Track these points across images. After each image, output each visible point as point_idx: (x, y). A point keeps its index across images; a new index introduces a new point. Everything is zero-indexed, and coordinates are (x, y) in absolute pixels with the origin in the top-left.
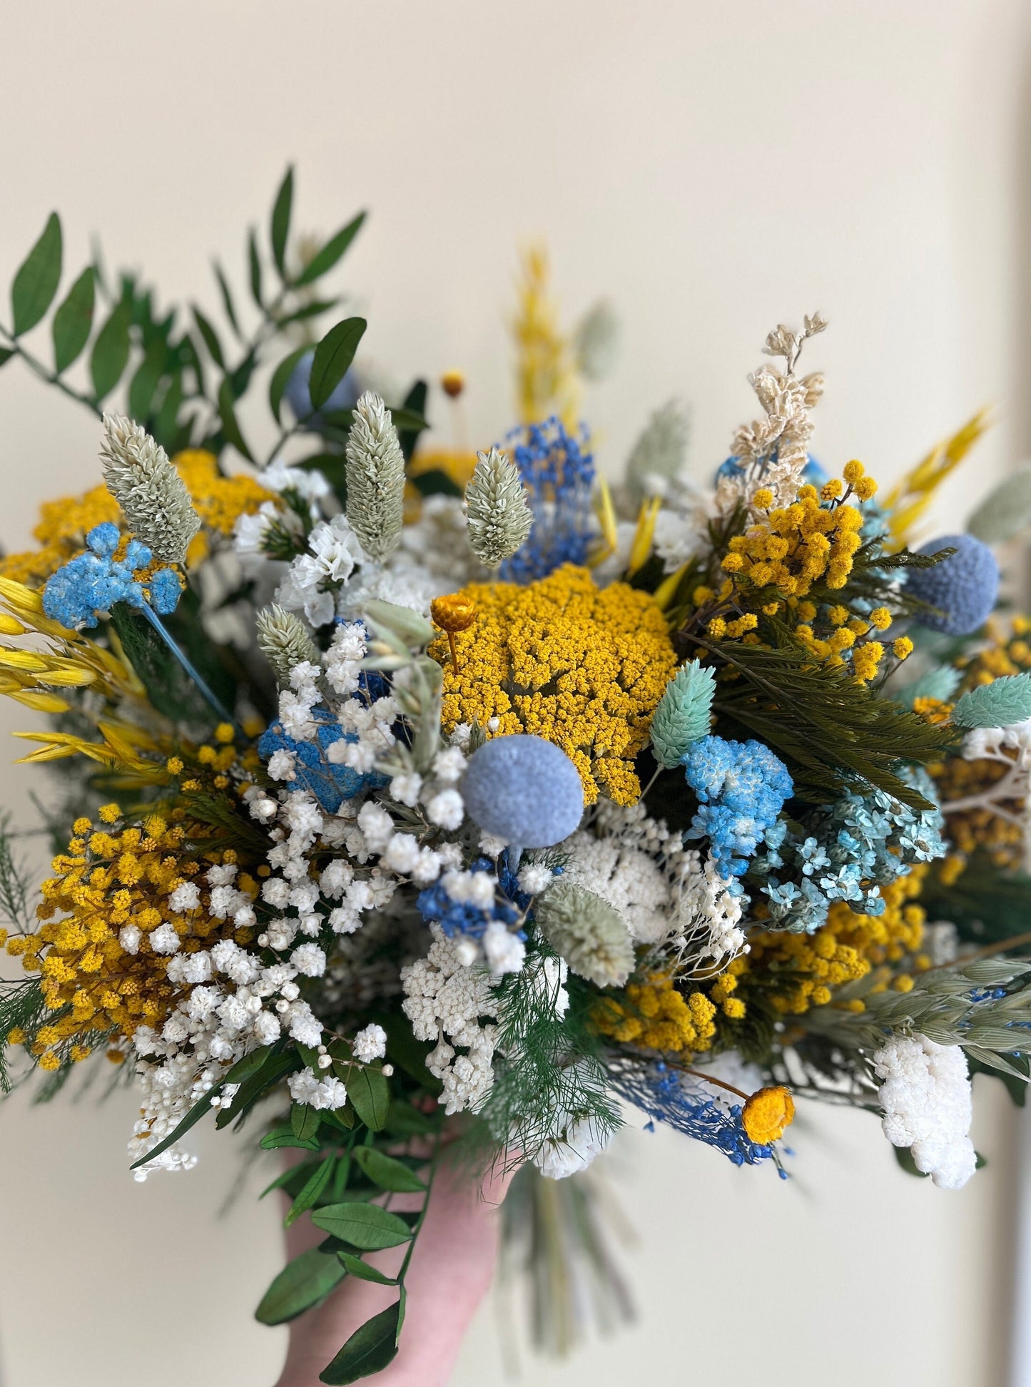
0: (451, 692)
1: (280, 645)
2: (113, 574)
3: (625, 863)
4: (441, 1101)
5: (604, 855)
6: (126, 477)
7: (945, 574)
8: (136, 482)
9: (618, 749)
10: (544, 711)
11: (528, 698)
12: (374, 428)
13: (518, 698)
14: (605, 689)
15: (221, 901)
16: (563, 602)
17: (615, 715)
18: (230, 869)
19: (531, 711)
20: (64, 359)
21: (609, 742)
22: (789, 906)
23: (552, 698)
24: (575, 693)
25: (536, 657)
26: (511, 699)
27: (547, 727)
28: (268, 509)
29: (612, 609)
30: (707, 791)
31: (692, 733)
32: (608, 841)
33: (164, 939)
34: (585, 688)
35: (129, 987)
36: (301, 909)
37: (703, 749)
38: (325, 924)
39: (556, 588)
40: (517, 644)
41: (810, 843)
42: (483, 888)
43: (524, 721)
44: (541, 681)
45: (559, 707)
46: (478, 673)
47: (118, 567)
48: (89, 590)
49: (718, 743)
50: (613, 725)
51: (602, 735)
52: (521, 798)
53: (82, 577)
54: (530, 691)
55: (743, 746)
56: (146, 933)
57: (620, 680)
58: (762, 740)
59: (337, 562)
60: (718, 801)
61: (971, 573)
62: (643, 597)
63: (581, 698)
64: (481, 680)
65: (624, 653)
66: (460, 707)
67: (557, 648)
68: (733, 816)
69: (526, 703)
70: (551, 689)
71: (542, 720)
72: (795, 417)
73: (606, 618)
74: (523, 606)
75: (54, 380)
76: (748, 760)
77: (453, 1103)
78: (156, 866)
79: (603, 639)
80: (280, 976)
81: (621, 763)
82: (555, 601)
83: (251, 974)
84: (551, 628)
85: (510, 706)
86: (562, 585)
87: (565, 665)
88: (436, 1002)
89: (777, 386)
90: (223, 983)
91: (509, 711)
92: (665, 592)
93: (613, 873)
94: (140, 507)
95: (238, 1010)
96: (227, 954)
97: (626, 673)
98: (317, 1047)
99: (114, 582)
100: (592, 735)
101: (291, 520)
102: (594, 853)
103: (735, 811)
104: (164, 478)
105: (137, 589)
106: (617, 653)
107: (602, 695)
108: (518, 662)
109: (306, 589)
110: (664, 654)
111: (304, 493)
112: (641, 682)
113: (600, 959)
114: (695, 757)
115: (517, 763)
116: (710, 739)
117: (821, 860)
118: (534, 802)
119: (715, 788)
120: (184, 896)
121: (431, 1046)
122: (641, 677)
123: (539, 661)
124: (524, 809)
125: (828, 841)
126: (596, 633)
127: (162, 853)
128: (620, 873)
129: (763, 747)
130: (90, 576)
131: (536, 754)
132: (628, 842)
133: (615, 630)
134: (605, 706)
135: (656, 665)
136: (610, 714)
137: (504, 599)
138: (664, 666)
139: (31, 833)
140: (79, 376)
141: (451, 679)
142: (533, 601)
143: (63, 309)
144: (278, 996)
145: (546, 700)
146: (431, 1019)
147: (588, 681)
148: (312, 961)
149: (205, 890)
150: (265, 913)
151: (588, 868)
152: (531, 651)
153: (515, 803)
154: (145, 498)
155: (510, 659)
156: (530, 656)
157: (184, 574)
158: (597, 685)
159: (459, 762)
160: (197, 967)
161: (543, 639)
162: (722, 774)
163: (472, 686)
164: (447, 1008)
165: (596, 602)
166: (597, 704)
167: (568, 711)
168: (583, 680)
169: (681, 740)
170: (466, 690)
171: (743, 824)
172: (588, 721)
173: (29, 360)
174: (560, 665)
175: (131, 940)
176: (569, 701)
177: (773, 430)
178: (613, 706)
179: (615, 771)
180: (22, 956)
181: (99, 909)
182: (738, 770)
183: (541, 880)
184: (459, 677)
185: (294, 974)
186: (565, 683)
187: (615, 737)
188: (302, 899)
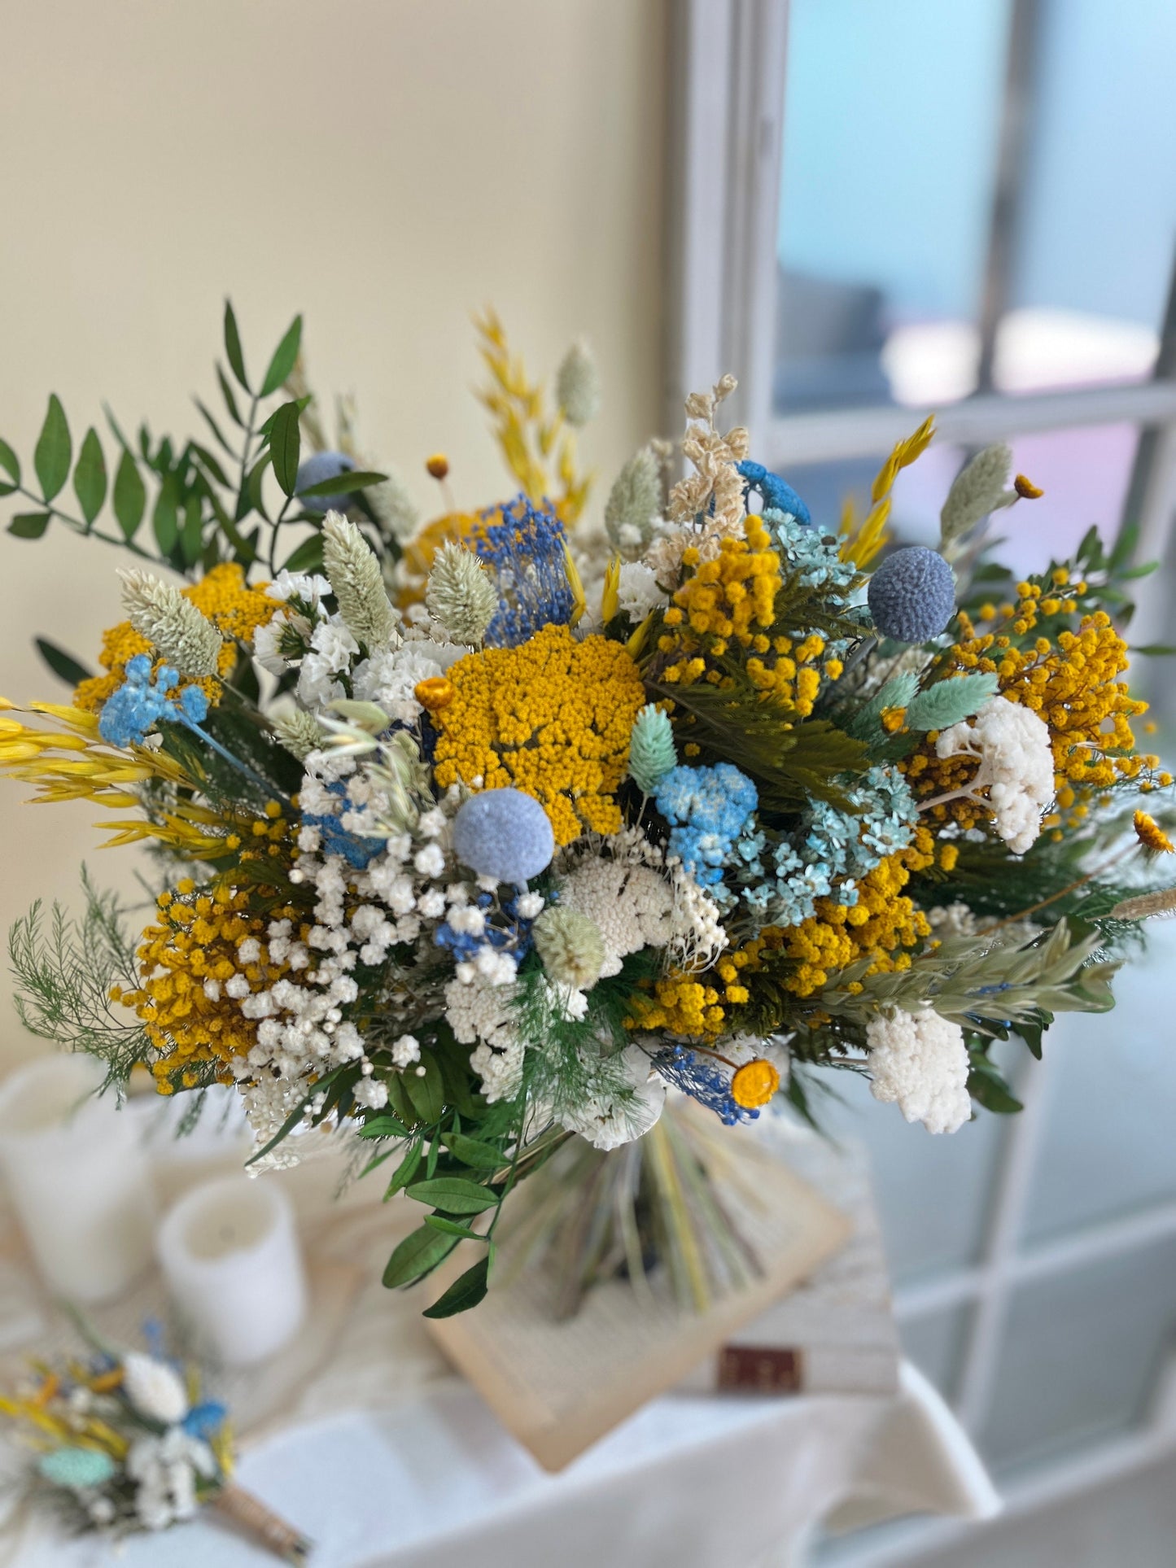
0: (449, 758)
1: (295, 737)
2: (148, 698)
3: (632, 880)
4: (482, 1091)
5: (613, 875)
6: (146, 618)
8: (155, 619)
9: (593, 789)
10: (528, 764)
11: (515, 754)
12: (342, 541)
13: (506, 755)
14: (579, 737)
15: (277, 950)
16: (541, 662)
17: (589, 758)
18: (286, 924)
19: (517, 765)
20: (91, 511)
21: (583, 784)
22: (765, 905)
23: (534, 751)
24: (555, 743)
25: (517, 717)
26: (500, 757)
27: (530, 779)
28: (279, 617)
29: (587, 661)
30: (675, 815)
31: (658, 767)
32: (618, 862)
33: (237, 987)
34: (562, 738)
35: (215, 1025)
36: (336, 949)
37: (669, 780)
38: (359, 960)
39: (536, 649)
40: (500, 708)
41: (784, 848)
42: (475, 919)
43: (512, 775)
44: (522, 739)
45: (541, 759)
46: (470, 737)
47: (152, 692)
48: (130, 716)
49: (686, 772)
50: (586, 768)
51: (577, 778)
52: (492, 844)
53: (124, 705)
54: (516, 748)
55: (710, 770)
56: (224, 982)
57: (594, 727)
58: (733, 763)
59: (336, 655)
60: (683, 824)
62: (614, 645)
63: (558, 747)
64: (473, 744)
65: (594, 701)
66: (457, 770)
67: (534, 707)
68: (698, 835)
69: (512, 758)
70: (533, 743)
71: (527, 772)
73: (582, 670)
74: (508, 670)
75: (87, 530)
76: (712, 783)
77: (492, 1092)
78: (226, 924)
79: (576, 691)
80: (324, 1004)
81: (598, 799)
82: (534, 662)
83: (304, 1004)
84: (529, 688)
85: (498, 762)
86: (540, 646)
87: (541, 720)
88: (470, 1013)
90: (283, 1016)
91: (499, 767)
92: (635, 640)
93: (622, 891)
94: (164, 639)
95: (294, 1036)
96: (284, 991)
97: (597, 719)
98: (360, 1058)
99: (149, 705)
100: (568, 779)
101: (300, 621)
102: (604, 875)
103: (700, 828)
104: (179, 611)
105: (170, 707)
106: (588, 703)
107: (576, 742)
108: (502, 724)
109: (319, 681)
110: (632, 696)
111: (306, 597)
112: (611, 725)
113: (571, 968)
114: (663, 788)
115: (489, 815)
116: (677, 770)
117: (794, 862)
118: (503, 846)
119: (683, 813)
120: (248, 950)
121: (472, 1048)
122: (612, 721)
123: (519, 720)
124: (497, 853)
125: (799, 847)
126: (570, 686)
127: (230, 914)
128: (627, 888)
129: (732, 769)
130: (130, 704)
131: (504, 805)
132: (633, 861)
133: (590, 679)
134: (580, 753)
135: (625, 708)
136: (584, 759)
137: (494, 665)
138: (631, 707)
139: (139, 907)
141: (447, 746)
142: (517, 664)
143: (80, 469)
144: (324, 1021)
145: (529, 754)
146: (467, 1026)
147: (564, 732)
148: (348, 991)
149: (265, 941)
150: (318, 956)
151: (599, 888)
152: (513, 713)
153: (489, 849)
154: (166, 631)
155: (495, 720)
156: (512, 718)
157: (218, 681)
158: (572, 735)
159: (439, 820)
160: (260, 1006)
161: (522, 700)
162: (687, 799)
163: (466, 750)
164: (479, 1016)
165: (573, 656)
166: (573, 751)
167: (548, 762)
168: (559, 732)
169: (651, 774)
170: (461, 755)
171: (707, 840)
172: (565, 768)
173: (65, 518)
174: (537, 721)
175: (211, 991)
176: (548, 751)
178: (586, 751)
179: (594, 807)
180: (135, 1007)
181: (182, 967)
182: (704, 793)
183: (534, 907)
184: (455, 744)
185: (336, 1002)
186: (544, 737)
187: (590, 778)
188: (338, 941)
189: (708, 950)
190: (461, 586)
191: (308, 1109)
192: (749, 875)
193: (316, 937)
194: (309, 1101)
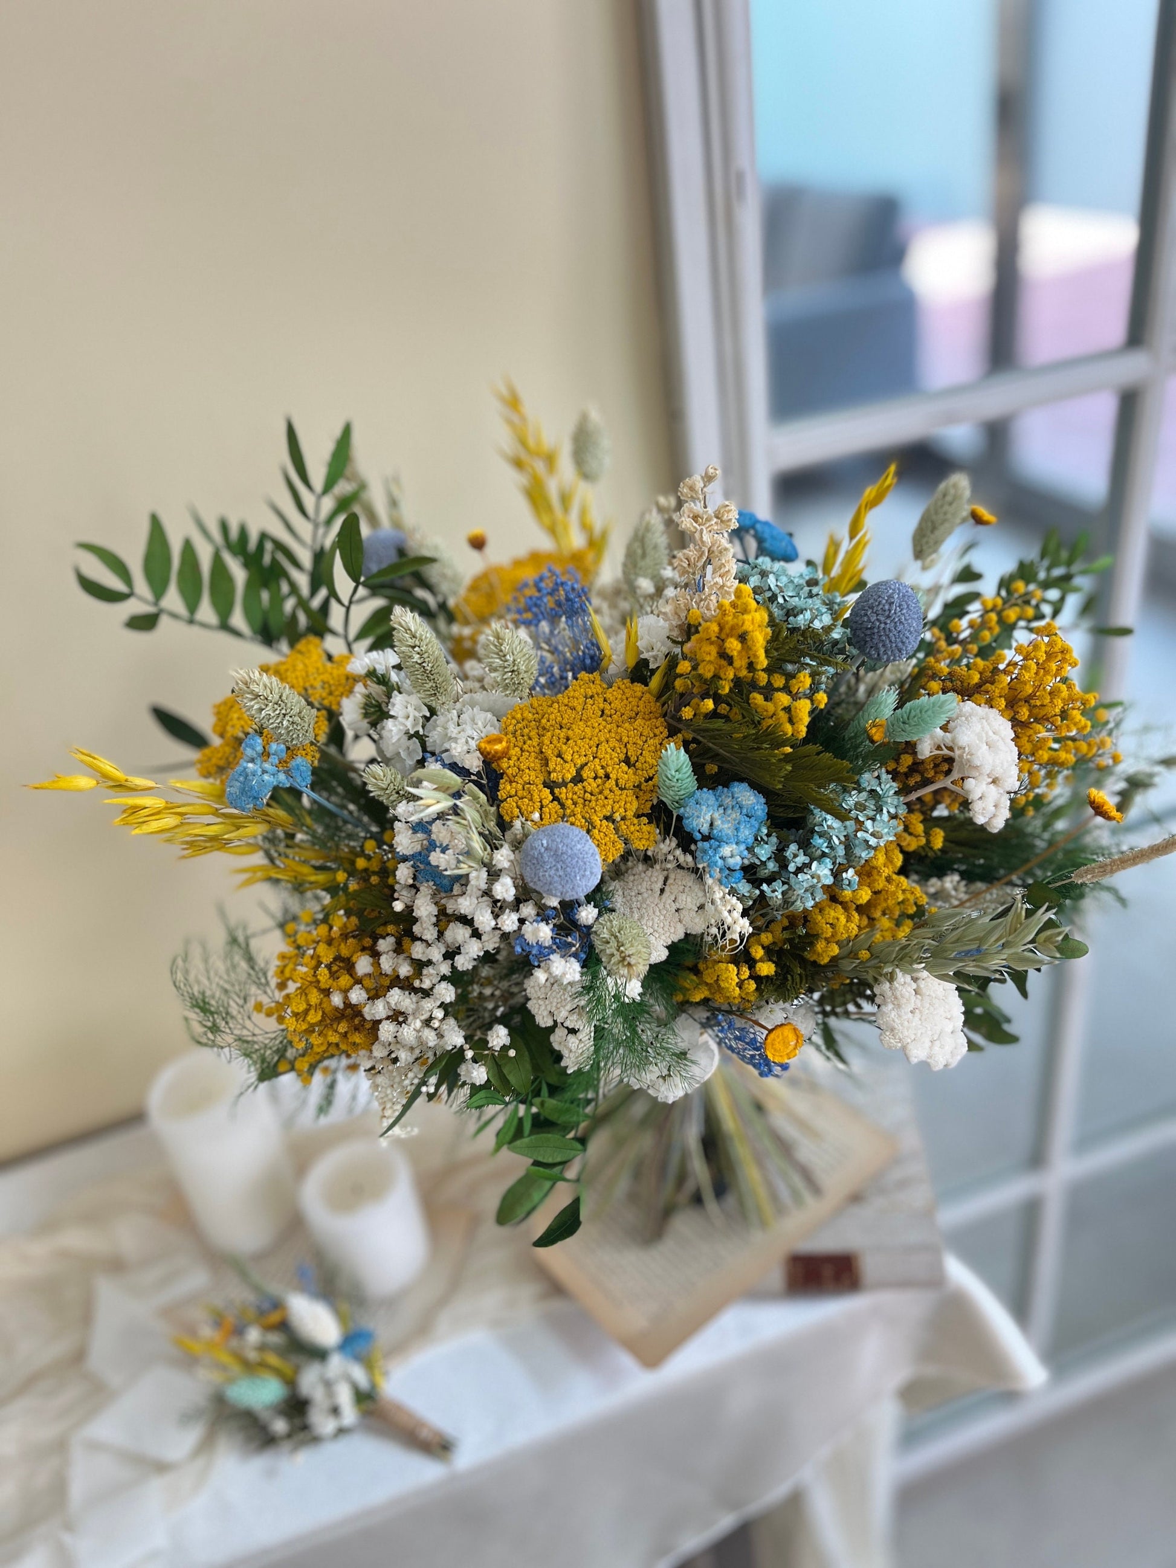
0: (510, 797)
1: (385, 790)
2: (264, 772)
3: (670, 881)
4: (563, 1064)
5: (654, 879)
6: (256, 707)
7: (869, 621)
8: (264, 707)
9: (630, 814)
10: (575, 797)
11: (564, 790)
12: (407, 629)
13: (557, 791)
14: (615, 771)
15: (387, 963)
16: (579, 708)
17: (625, 789)
18: (391, 940)
19: (567, 799)
20: (193, 606)
21: (622, 810)
22: (780, 897)
23: (580, 785)
24: (595, 778)
25: (563, 758)
26: (552, 793)
27: (578, 809)
28: (359, 688)
29: (617, 704)
30: (699, 831)
31: (682, 792)
32: (657, 867)
33: (357, 995)
34: (601, 773)
35: (343, 1027)
36: (434, 960)
37: (692, 802)
38: (453, 966)
39: (573, 697)
40: (549, 752)
41: (793, 847)
42: (544, 933)
43: (563, 806)
44: (569, 777)
45: (585, 792)
46: (526, 779)
47: (267, 766)
48: (252, 788)
49: (706, 795)
50: (624, 796)
51: (616, 806)
52: (552, 872)
53: (246, 778)
54: (564, 784)
55: (726, 790)
56: (345, 992)
57: (627, 761)
58: (741, 780)
59: (411, 719)
60: (706, 838)
61: (888, 617)
62: (639, 687)
63: (599, 781)
64: (529, 783)
65: (625, 739)
66: (518, 807)
67: (576, 749)
68: (719, 846)
69: (562, 792)
70: (578, 779)
71: (575, 804)
72: (713, 545)
73: (613, 712)
74: (552, 717)
75: (191, 621)
76: (728, 801)
77: (571, 1064)
78: (343, 945)
79: (610, 731)
80: (429, 1005)
81: (636, 821)
82: (573, 709)
83: (413, 1006)
84: (570, 733)
85: (551, 798)
86: (577, 694)
87: (583, 760)
88: (547, 1002)
89: (695, 524)
90: (398, 1017)
91: (552, 802)
92: (655, 682)
93: (662, 891)
94: (271, 721)
95: (409, 1032)
96: (396, 997)
97: (629, 754)
98: (462, 1046)
99: (266, 777)
100: (609, 808)
101: (376, 689)
102: (647, 879)
103: (720, 841)
104: (280, 697)
105: (282, 777)
106: (620, 740)
107: (613, 776)
108: (552, 766)
109: (399, 740)
110: (657, 731)
111: (381, 669)
112: (641, 758)
113: (624, 966)
114: (688, 809)
115: (546, 849)
116: (698, 793)
117: (802, 859)
118: (561, 873)
119: (705, 829)
120: (363, 965)
121: (551, 1030)
122: (641, 754)
123: (566, 762)
124: (556, 879)
125: (805, 845)
126: (605, 727)
127: (345, 936)
128: (667, 888)
129: (745, 786)
130: (251, 778)
131: (559, 840)
132: (669, 866)
133: (620, 720)
134: (617, 785)
135: (651, 742)
136: (621, 789)
137: (540, 712)
138: (657, 741)
139: (265, 932)
140: (206, 612)
141: (508, 787)
142: (559, 711)
143: (181, 573)
144: (431, 1018)
145: (576, 789)
146: (545, 1013)
147: (603, 767)
148: (447, 993)
149: (376, 955)
150: (419, 966)
151: (643, 890)
152: (559, 756)
153: (550, 876)
154: (272, 715)
155: (546, 762)
156: (559, 759)
157: (316, 745)
158: (610, 769)
159: (508, 855)
160: (378, 1010)
161: (565, 744)
162: (708, 818)
163: (524, 789)
164: (555, 1004)
165: (605, 700)
166: (611, 783)
167: (592, 794)
168: (599, 768)
169: (677, 798)
170: (520, 793)
171: (726, 850)
172: (606, 798)
173: (174, 616)
174: (579, 762)
175: (337, 1000)
176: (592, 785)
177: (701, 556)
178: (622, 782)
179: (632, 828)
180: (275, 1016)
181: (311, 982)
182: (721, 810)
183: (590, 916)
184: (514, 784)
185: (438, 1003)
186: (586, 773)
187: (628, 805)
188: (436, 953)
189: (736, 937)
190: (508, 657)
191: (424, 1089)
192: (766, 871)
193: (418, 951)
194: (424, 1083)
